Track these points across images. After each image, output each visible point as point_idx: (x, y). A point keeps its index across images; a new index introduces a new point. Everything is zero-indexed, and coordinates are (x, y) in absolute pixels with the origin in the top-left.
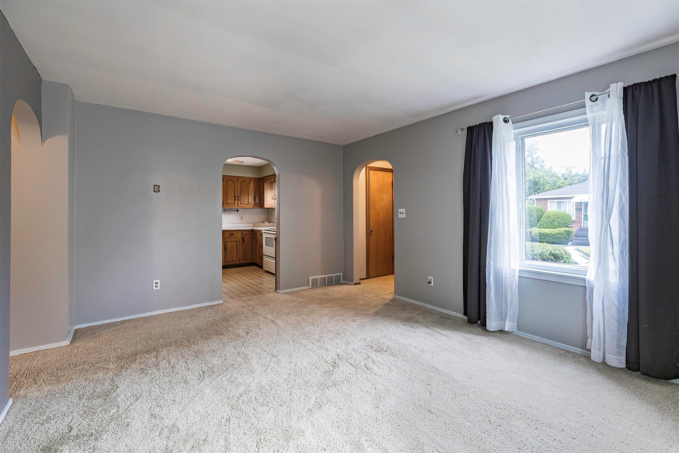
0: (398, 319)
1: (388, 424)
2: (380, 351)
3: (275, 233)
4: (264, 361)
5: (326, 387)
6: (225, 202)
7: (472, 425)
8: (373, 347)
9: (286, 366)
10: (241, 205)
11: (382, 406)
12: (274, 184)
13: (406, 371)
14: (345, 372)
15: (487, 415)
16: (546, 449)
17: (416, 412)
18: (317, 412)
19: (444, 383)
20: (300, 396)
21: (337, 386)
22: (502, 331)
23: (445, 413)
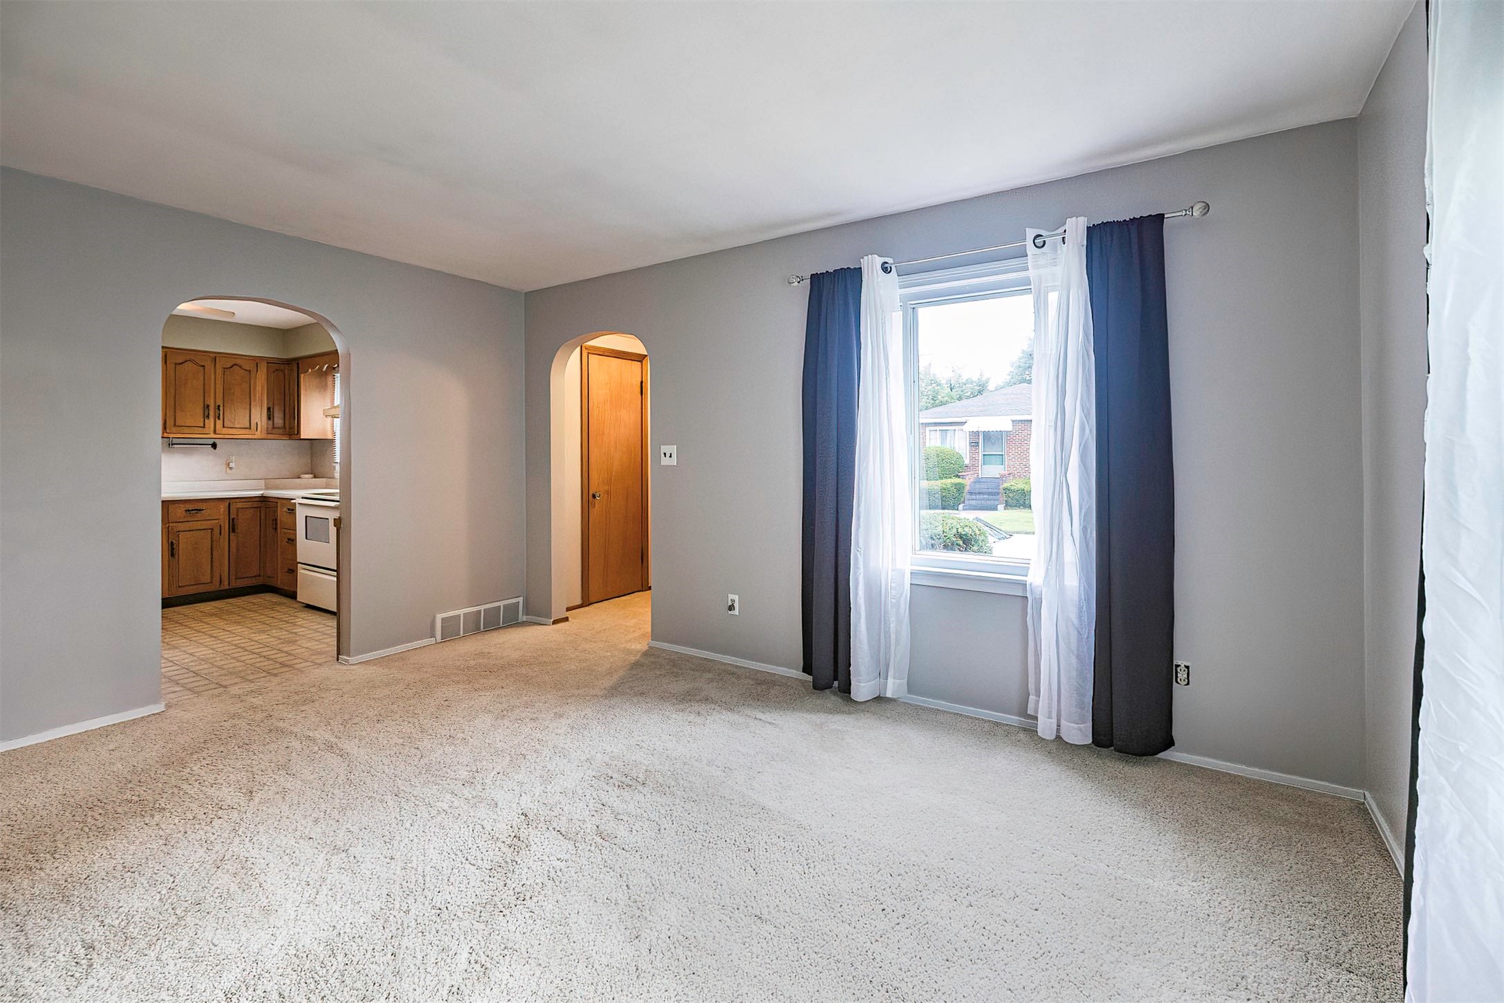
0: (665, 697)
1: (666, 976)
2: (631, 786)
3: (333, 504)
4: (307, 869)
5: (497, 910)
6: (170, 423)
7: (851, 929)
8: (612, 778)
9: (379, 873)
10: (225, 431)
11: (648, 931)
12: (330, 379)
13: (695, 825)
14: (545, 857)
15: (876, 898)
16: (995, 948)
17: (728, 927)
18: (477, 992)
19: (781, 839)
20: (423, 954)
21: (528, 902)
22: (879, 699)
23: (791, 915)
